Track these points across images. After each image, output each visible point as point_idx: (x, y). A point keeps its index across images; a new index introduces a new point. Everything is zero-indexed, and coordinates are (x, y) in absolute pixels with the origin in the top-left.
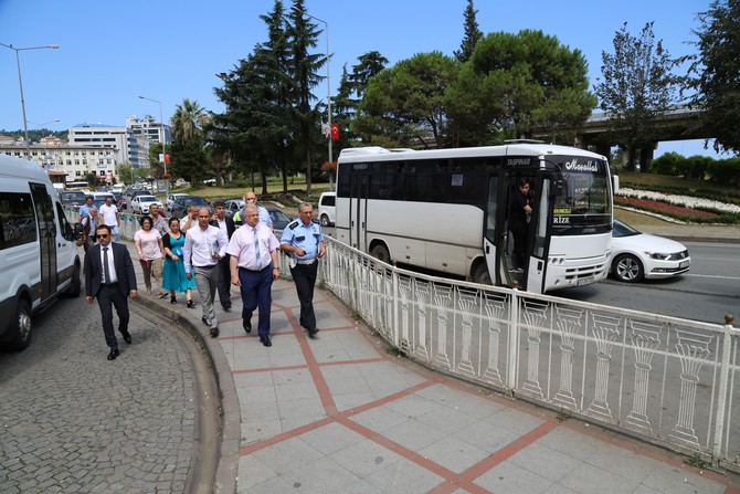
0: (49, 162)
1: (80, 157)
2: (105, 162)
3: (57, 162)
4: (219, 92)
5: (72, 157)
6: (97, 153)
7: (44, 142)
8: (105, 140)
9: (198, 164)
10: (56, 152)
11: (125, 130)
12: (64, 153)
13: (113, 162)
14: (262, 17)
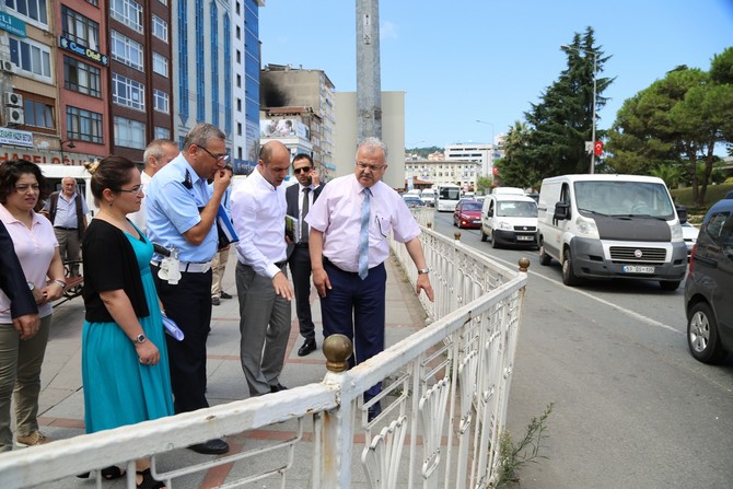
0: (425, 174)
1: (450, 171)
2: (469, 174)
3: (431, 174)
4: (527, 115)
5: (443, 171)
6: (463, 166)
7: (431, 157)
8: (473, 155)
9: (521, 177)
10: (432, 166)
11: (490, 146)
12: (438, 166)
13: (475, 174)
14: (564, 48)
